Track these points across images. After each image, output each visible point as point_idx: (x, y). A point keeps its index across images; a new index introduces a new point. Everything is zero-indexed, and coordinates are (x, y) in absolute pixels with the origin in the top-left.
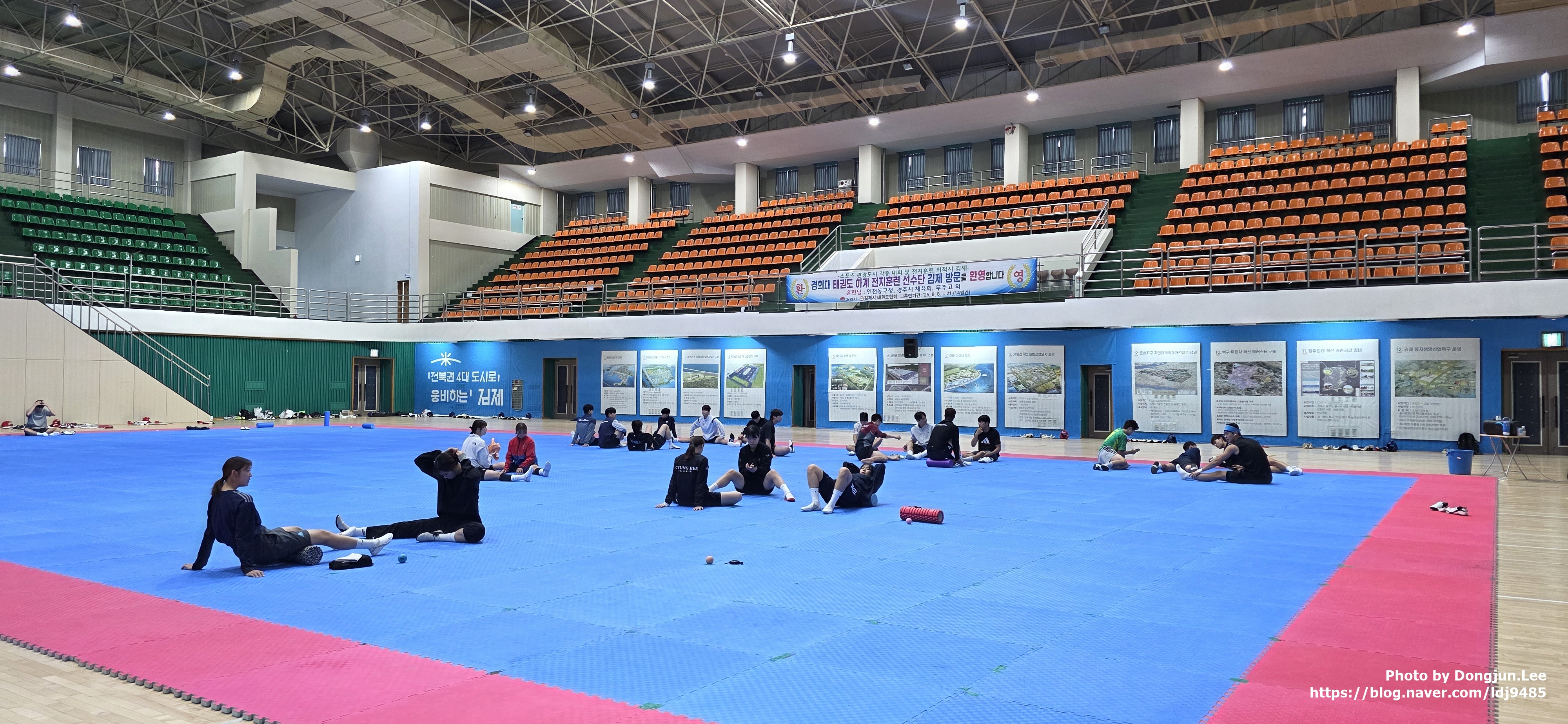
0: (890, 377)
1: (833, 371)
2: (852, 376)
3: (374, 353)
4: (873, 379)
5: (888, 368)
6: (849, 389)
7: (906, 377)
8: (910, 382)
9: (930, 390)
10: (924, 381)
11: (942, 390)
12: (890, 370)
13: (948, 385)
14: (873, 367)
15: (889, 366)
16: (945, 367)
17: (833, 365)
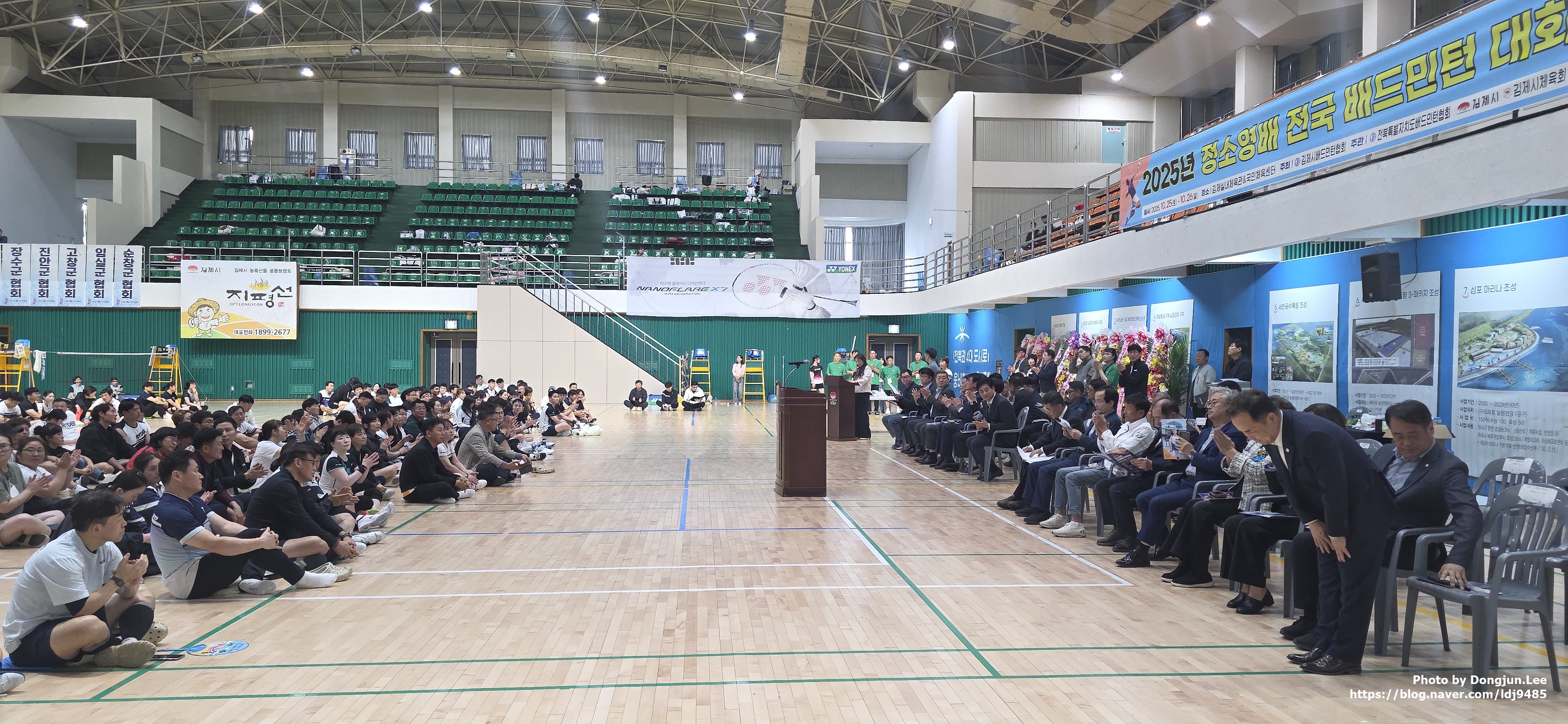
0: (1361, 350)
1: (1274, 339)
2: (1298, 349)
3: (894, 329)
4: (1331, 355)
5: (1357, 329)
6: (1296, 378)
7: (1388, 349)
8: (1396, 361)
9: (1429, 382)
10: (1421, 359)
11: (1455, 381)
12: (1359, 334)
13: (1466, 368)
14: (1331, 328)
15: (1358, 323)
16: (1461, 321)
17: (1275, 327)
